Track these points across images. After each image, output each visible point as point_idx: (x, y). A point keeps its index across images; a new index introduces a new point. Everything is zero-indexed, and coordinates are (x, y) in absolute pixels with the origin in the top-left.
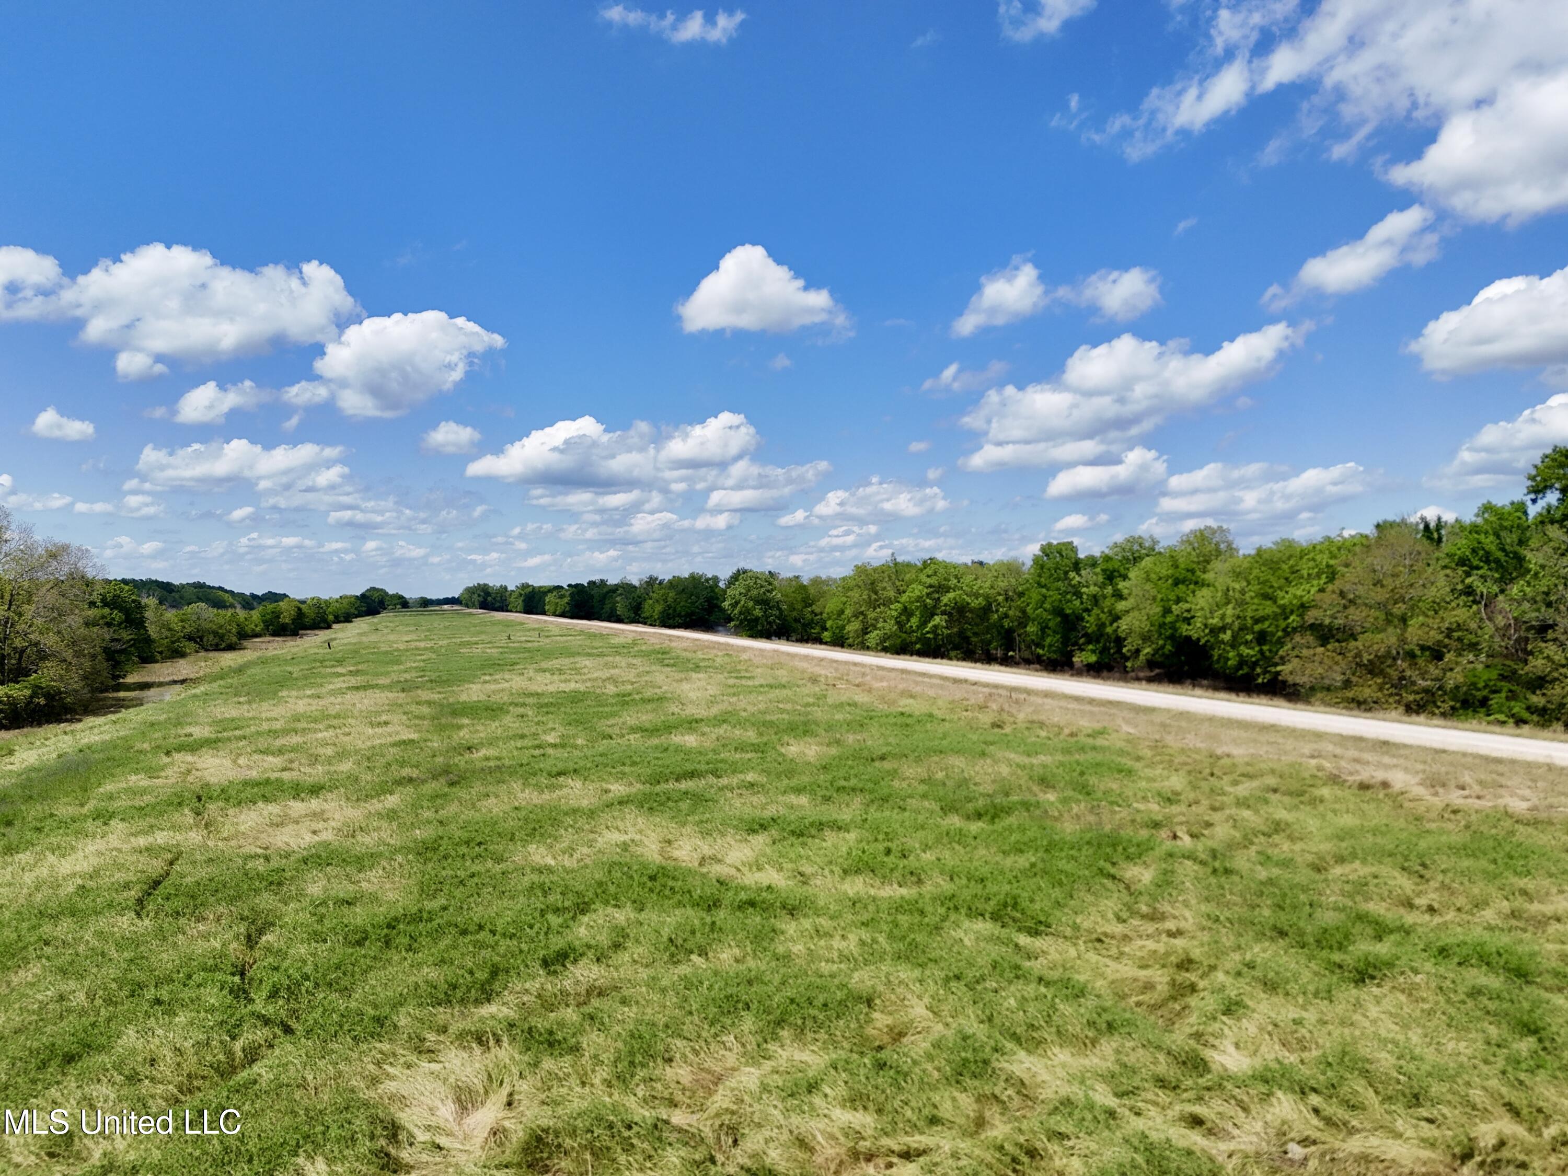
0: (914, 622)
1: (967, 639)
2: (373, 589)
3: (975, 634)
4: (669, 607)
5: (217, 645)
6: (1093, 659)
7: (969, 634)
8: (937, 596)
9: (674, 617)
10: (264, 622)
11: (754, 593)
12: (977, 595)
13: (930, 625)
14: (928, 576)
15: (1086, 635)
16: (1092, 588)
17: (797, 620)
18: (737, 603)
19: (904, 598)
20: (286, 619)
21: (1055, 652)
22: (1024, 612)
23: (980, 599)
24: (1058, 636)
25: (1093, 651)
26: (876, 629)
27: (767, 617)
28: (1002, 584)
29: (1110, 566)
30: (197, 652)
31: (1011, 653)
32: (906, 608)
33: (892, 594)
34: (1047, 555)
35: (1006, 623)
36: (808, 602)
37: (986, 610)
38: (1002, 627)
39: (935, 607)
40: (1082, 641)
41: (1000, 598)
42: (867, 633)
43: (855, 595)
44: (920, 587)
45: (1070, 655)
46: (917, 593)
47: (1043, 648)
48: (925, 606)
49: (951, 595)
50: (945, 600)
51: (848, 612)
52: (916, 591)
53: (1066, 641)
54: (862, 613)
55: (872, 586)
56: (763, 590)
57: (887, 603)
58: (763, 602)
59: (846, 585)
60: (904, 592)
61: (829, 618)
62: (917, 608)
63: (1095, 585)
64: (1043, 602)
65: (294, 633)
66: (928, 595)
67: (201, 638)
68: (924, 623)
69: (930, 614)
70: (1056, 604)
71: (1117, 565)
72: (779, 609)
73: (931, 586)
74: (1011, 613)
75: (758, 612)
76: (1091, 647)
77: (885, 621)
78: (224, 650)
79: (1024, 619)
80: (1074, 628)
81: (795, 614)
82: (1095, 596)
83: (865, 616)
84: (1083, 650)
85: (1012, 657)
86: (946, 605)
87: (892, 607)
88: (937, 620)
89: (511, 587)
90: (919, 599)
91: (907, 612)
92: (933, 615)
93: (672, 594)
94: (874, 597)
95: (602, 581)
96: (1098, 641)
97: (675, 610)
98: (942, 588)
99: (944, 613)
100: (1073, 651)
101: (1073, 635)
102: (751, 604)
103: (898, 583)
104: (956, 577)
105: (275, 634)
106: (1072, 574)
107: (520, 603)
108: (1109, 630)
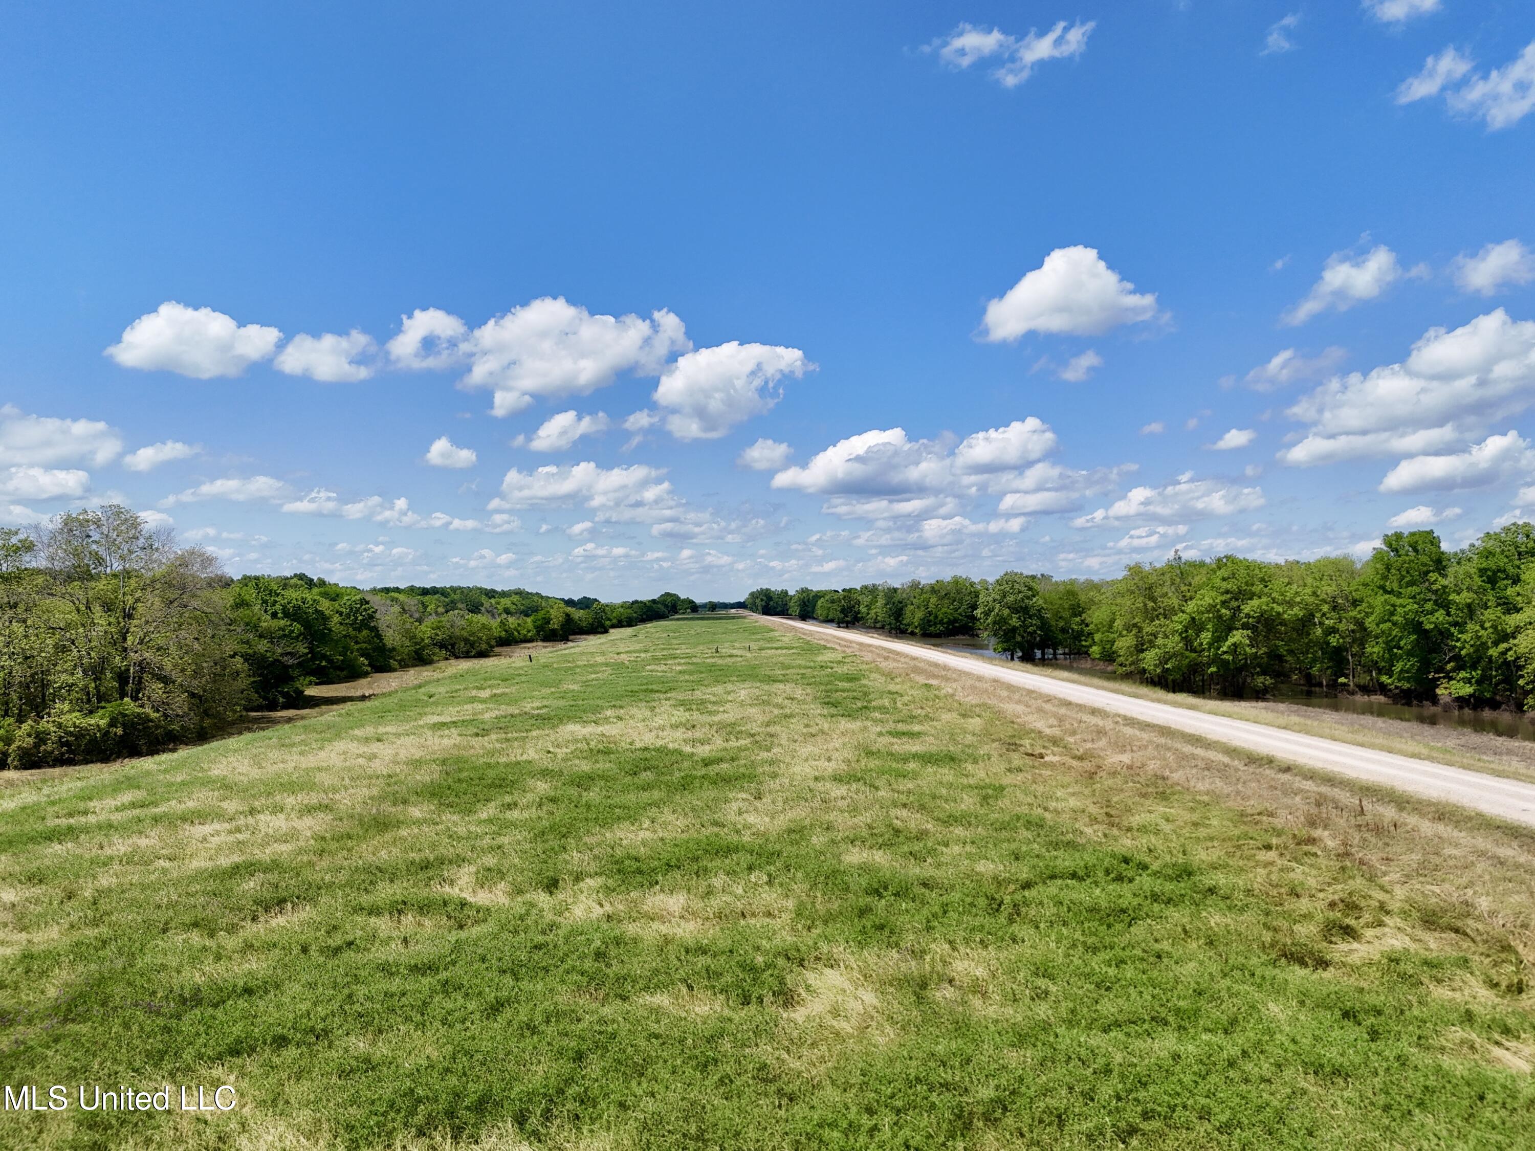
0: (1206, 637)
1: (1280, 658)
2: (668, 594)
3: (1291, 652)
4: (930, 613)
5: (468, 652)
6: (1468, 690)
7: (1283, 651)
8: (1234, 604)
9: (935, 624)
10: (536, 627)
11: (1010, 599)
12: (1290, 604)
13: (1228, 643)
14: (1224, 579)
15: (1457, 658)
16: (1465, 594)
17: (1064, 630)
18: (991, 611)
19: (1191, 607)
20: (555, 625)
21: (1408, 680)
22: (1360, 624)
23: (1296, 610)
24: (1413, 660)
25: (1468, 681)
26: (1154, 647)
27: (1025, 627)
28: (1328, 589)
29: (1491, 564)
30: (447, 659)
31: (1342, 680)
32: (1193, 619)
33: (1175, 602)
34: (1396, 550)
35: (1334, 641)
36: (1077, 610)
37: (1306, 622)
38: (1328, 643)
39: (1233, 617)
40: (1449, 667)
41: (1325, 608)
42: (1142, 651)
43: (1127, 602)
44: (1214, 594)
45: (1434, 683)
46: (1208, 600)
47: (1390, 674)
48: (1220, 617)
49: (1255, 602)
50: (1246, 609)
51: (1118, 624)
52: (1207, 598)
53: (1425, 665)
54: (1135, 625)
55: (1149, 592)
56: (1021, 596)
57: (1168, 614)
58: (1022, 610)
59: (1119, 590)
60: (1191, 599)
61: (1098, 630)
62: (1209, 619)
63: (1469, 589)
64: (1392, 614)
65: (565, 638)
66: (1223, 603)
67: (453, 645)
68: (1219, 639)
69: (1226, 627)
70: (1411, 616)
71: (1502, 561)
72: (1041, 618)
73: (1227, 592)
74: (1342, 627)
75: (1015, 622)
76: (1463, 674)
77: (1166, 637)
78: (474, 657)
79: (1361, 634)
80: (1436, 648)
81: (1061, 624)
82: (1469, 606)
83: (1140, 630)
84: (1451, 679)
85: (1344, 684)
86: (1248, 616)
87: (1175, 618)
88: (1238, 636)
89: (791, 592)
90: (1212, 608)
91: (1196, 625)
92: (1230, 629)
93: (934, 600)
94: (1151, 604)
95: (874, 585)
96: (1474, 667)
97: (936, 617)
98: (1242, 595)
99: (1245, 626)
100: (1435, 680)
101: (1436, 660)
102: (1006, 612)
103: (1183, 588)
104: (1262, 580)
105: (545, 639)
106: (1433, 576)
107: (795, 609)
108: (1493, 652)
